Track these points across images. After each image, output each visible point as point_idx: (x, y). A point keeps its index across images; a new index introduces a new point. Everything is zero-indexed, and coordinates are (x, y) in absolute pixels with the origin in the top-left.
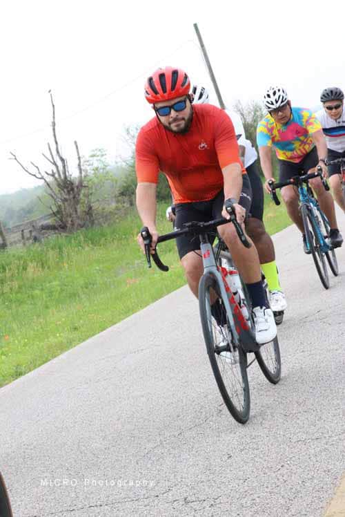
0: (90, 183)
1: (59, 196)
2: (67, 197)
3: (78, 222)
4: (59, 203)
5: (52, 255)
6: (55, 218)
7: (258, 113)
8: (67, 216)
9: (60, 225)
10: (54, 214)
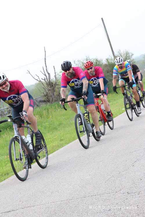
0: (59, 83)
1: (47, 89)
2: (50, 89)
3: (54, 99)
4: (47, 91)
5: (44, 112)
6: (45, 97)
7: (128, 55)
8: (50, 97)
9: (47, 100)
10: (45, 96)
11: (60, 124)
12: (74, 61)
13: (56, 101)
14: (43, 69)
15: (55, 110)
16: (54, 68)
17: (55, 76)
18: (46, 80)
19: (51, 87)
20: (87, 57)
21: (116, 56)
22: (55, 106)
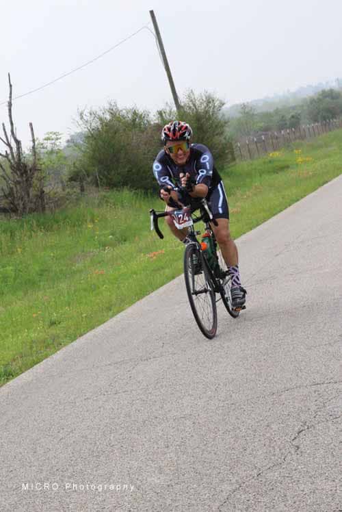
0: (43, 166)
1: (12, 179)
2: (18, 179)
3: (29, 205)
4: (11, 186)
5: (4, 239)
6: (7, 200)
7: (211, 105)
8: (19, 200)
9: (11, 209)
10: (6, 196)
11: (42, 271)
12: (81, 114)
13: (32, 210)
14: (4, 129)
15: (31, 233)
16: (32, 129)
17: (33, 147)
18: (10, 157)
19: (22, 174)
20: (113, 104)
21: (182, 104)
22: (31, 222)
